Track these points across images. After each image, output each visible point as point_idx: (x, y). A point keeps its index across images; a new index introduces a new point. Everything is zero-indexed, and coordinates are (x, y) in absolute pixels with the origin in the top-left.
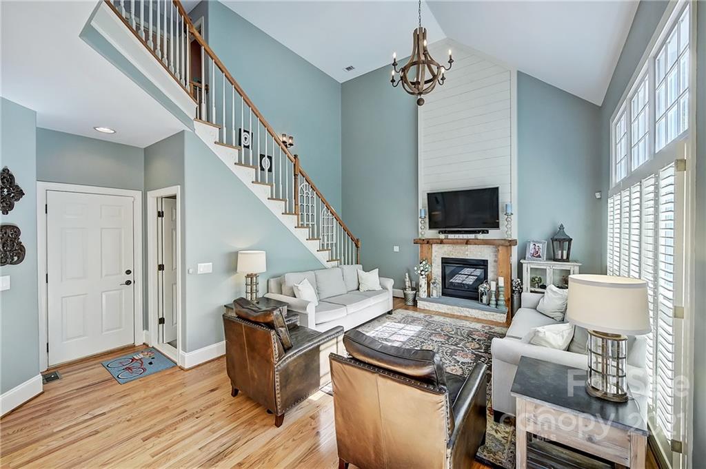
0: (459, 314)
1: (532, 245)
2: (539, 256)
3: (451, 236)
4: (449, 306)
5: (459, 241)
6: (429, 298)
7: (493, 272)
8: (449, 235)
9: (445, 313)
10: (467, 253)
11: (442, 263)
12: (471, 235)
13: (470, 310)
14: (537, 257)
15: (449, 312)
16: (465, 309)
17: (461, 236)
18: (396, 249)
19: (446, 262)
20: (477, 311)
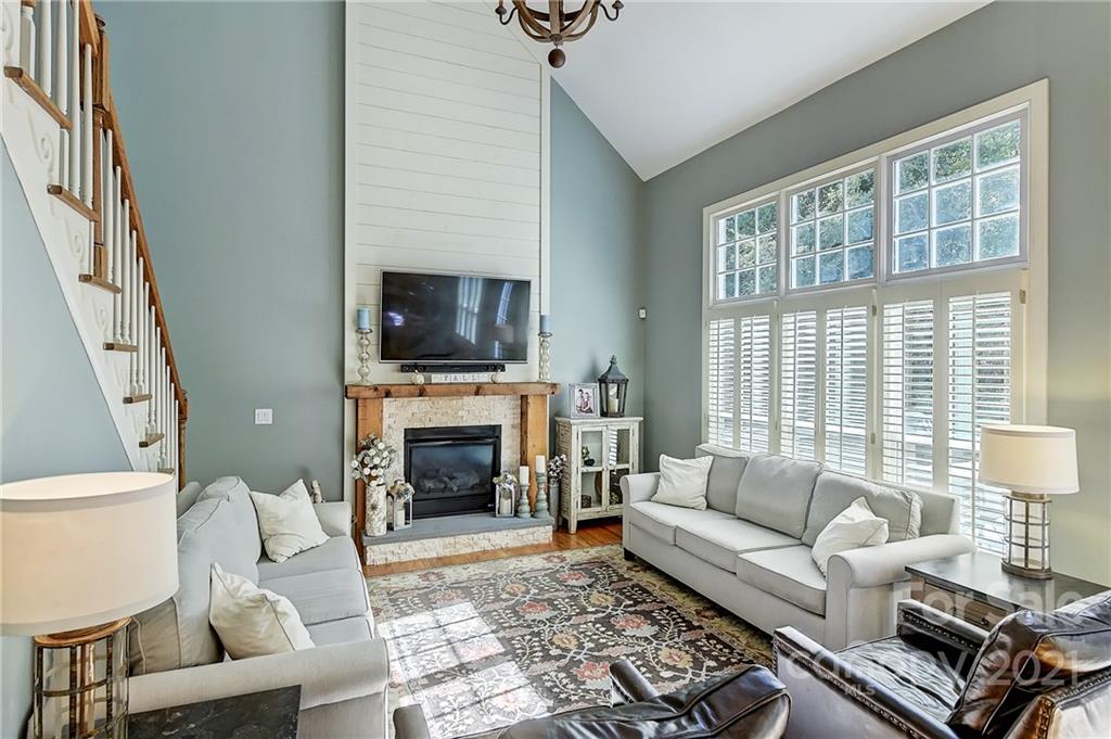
0: (469, 550)
1: (577, 390)
2: (590, 411)
3: (437, 378)
4: (447, 540)
5: (462, 388)
6: (391, 534)
7: (510, 448)
8: (433, 376)
9: (439, 559)
10: (460, 413)
11: (407, 441)
12: (481, 375)
13: (491, 535)
14: (586, 412)
15: (447, 552)
16: (481, 535)
17: (461, 377)
18: (264, 416)
19: (414, 438)
20: (505, 533)
